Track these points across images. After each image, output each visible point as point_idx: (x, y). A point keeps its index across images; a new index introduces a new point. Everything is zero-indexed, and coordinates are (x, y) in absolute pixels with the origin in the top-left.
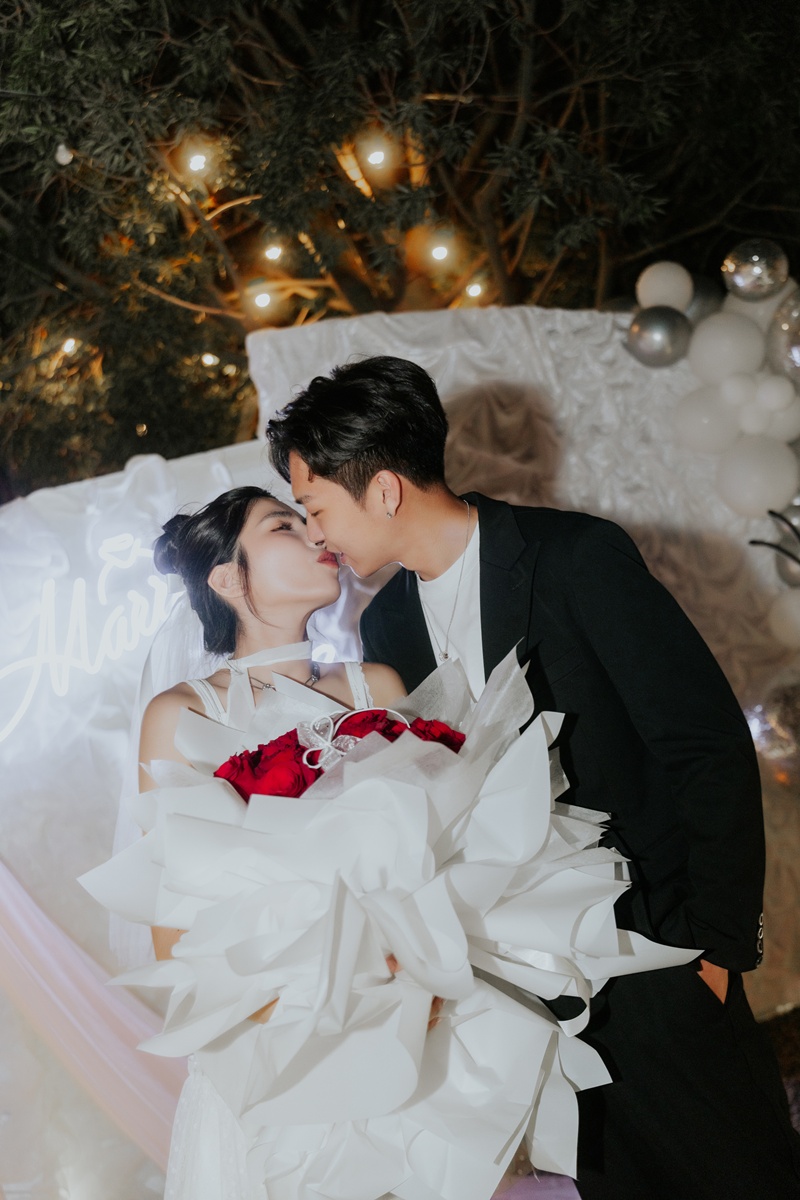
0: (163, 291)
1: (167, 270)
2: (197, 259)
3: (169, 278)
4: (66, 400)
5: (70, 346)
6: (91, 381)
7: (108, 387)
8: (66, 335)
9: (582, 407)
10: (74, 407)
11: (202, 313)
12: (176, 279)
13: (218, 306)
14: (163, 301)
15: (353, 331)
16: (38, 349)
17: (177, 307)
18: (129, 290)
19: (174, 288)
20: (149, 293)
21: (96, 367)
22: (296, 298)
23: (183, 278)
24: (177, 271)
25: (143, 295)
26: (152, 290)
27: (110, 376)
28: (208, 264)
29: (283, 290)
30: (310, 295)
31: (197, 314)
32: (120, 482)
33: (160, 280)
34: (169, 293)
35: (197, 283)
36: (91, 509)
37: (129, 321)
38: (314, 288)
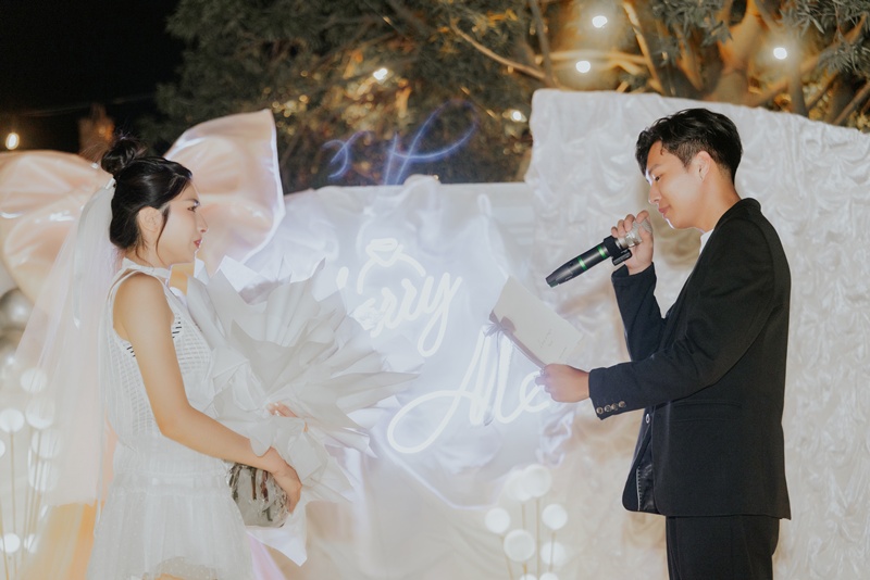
0: (477, 41)
1: (482, 23)
2: (514, 18)
3: (484, 29)
4: (365, 127)
5: (381, 74)
6: (393, 113)
7: (410, 121)
8: (380, 63)
9: (823, 213)
10: (372, 133)
11: (511, 66)
12: (491, 31)
13: (526, 63)
14: (474, 48)
15: (628, 105)
16: (350, 71)
17: (486, 56)
18: (447, 34)
19: (487, 39)
20: (464, 40)
21: (402, 101)
22: (619, 70)
23: (498, 32)
24: (493, 25)
25: (458, 40)
26: (467, 37)
27: (414, 111)
28: (523, 23)
29: (605, 60)
30: (633, 70)
31: (506, 67)
32: (397, 193)
33: (474, 29)
34: (480, 43)
35: (510, 38)
36: (368, 211)
37: (440, 61)
38: (639, 65)
